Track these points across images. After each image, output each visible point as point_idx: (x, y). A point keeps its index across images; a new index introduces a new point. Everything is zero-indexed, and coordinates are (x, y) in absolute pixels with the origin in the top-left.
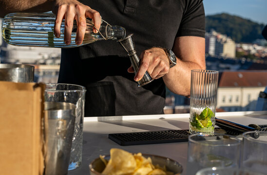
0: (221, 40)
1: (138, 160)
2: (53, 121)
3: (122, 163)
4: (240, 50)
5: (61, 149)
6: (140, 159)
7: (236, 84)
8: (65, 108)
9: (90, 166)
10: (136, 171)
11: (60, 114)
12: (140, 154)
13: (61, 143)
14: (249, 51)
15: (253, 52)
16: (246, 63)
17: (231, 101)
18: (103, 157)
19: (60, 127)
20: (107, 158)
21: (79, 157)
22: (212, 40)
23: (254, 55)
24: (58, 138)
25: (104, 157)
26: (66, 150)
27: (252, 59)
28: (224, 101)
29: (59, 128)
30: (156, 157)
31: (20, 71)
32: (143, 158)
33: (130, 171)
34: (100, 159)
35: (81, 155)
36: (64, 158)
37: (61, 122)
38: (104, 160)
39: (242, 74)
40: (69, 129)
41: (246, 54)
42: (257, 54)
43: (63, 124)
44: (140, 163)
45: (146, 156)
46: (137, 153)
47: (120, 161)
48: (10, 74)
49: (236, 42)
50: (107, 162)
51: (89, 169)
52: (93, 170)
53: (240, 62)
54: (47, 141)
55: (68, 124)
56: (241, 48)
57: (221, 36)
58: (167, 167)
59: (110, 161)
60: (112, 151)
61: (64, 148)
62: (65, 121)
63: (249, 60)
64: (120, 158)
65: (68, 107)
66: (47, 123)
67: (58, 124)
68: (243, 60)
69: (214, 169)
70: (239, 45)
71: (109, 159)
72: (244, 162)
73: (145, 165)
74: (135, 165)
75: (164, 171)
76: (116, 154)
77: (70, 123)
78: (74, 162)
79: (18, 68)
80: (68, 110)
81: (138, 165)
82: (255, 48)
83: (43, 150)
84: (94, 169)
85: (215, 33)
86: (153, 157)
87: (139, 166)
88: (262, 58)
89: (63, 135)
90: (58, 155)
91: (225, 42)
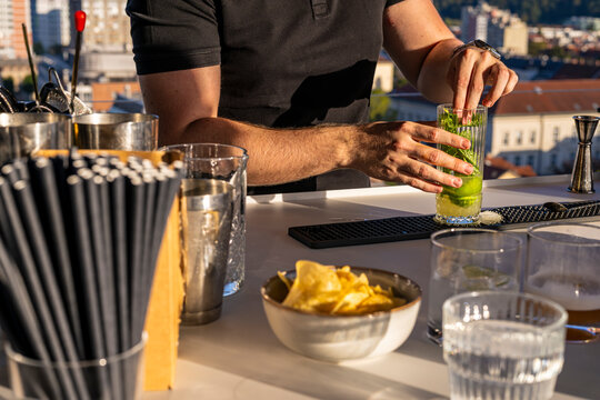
0: (500, 19)
1: (344, 280)
2: (195, 213)
3: (317, 284)
4: (538, 40)
5: (211, 261)
6: (348, 278)
7: (529, 108)
8: (214, 189)
9: (263, 290)
10: (341, 298)
11: (206, 202)
12: (347, 269)
13: (211, 251)
14: (555, 40)
15: (564, 41)
16: (550, 64)
17: (519, 141)
18: (282, 274)
19: (208, 224)
20: (291, 276)
21: (241, 272)
22: (482, 22)
23: (566, 49)
24: (205, 243)
25: (284, 273)
26: (218, 264)
27: (561, 57)
28: (506, 142)
29: (206, 226)
30: (375, 271)
31: (135, 128)
32: (352, 275)
33: (330, 300)
34: (278, 277)
35: (243, 269)
36: (217, 276)
37: (208, 216)
38: (284, 280)
39: (542, 87)
40: (223, 228)
41: (550, 46)
42: (571, 46)
43: (213, 219)
44: (348, 285)
45: (357, 270)
46: (341, 267)
47: (313, 281)
48: (117, 133)
49: (530, 23)
50: (292, 283)
51: (261, 297)
52: (266, 297)
53: (537, 64)
54: (187, 249)
55: (221, 218)
56: (539, 34)
57: (498, 13)
58: (393, 289)
59: (297, 282)
60: (299, 265)
61: (215, 259)
62: (216, 214)
63: (555, 59)
64: (314, 276)
65: (220, 188)
66: (185, 219)
67: (204, 219)
68: (545, 58)
69: (474, 294)
70: (535, 30)
71: (295, 278)
72: (531, 278)
73: (358, 288)
74: (339, 288)
75: (389, 297)
76: (306, 271)
77: (225, 216)
78: (233, 281)
79: (130, 123)
80: (221, 195)
81: (343, 288)
82: (567, 35)
83: (182, 267)
84: (270, 296)
85: (486, 7)
86: (371, 273)
87: (346, 290)
88: (582, 54)
89: (213, 236)
90: (206, 271)
91: (508, 24)
